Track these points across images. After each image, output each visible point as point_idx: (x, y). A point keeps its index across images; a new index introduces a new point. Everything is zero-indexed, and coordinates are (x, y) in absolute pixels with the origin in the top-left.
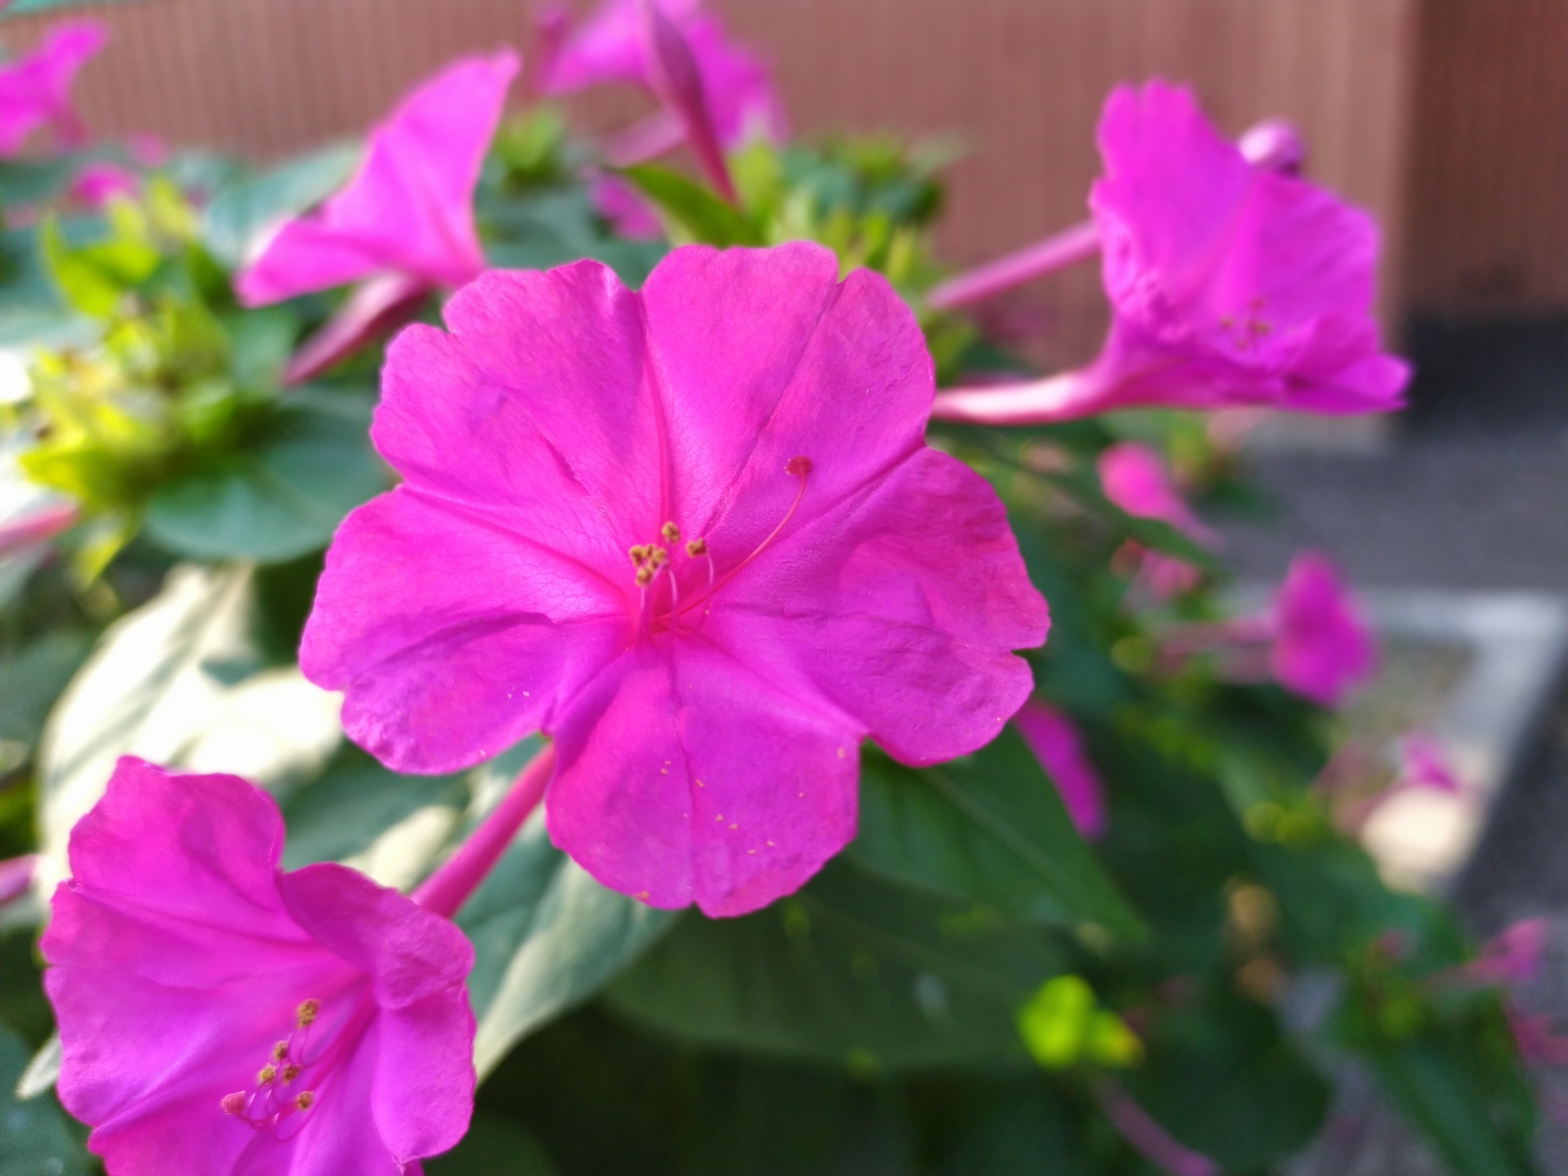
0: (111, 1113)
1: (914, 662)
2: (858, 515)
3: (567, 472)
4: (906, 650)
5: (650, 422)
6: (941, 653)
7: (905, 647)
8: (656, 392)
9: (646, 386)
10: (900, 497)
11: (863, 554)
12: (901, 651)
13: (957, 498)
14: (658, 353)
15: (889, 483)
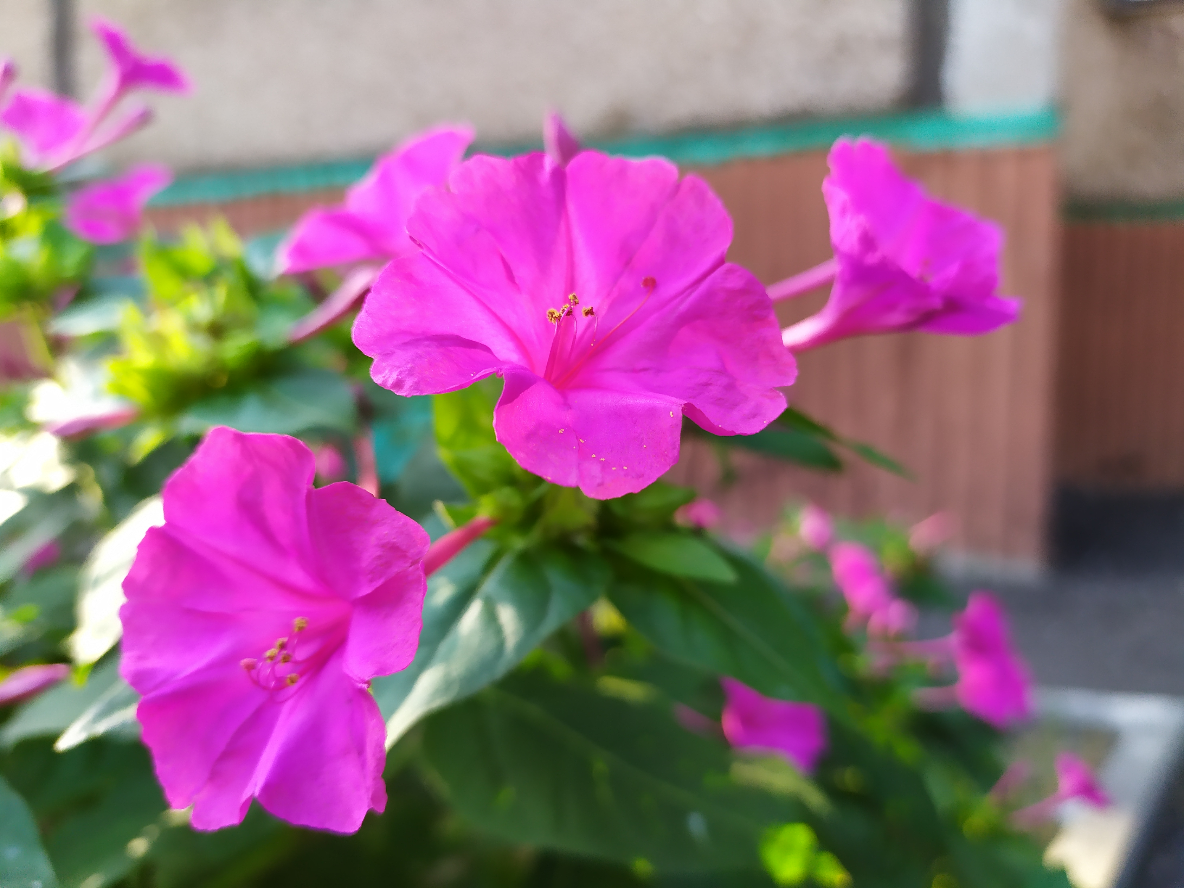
0: (156, 687)
1: (715, 391)
2: (684, 307)
3: (511, 277)
4: (710, 384)
5: (561, 248)
6: (731, 387)
7: (709, 382)
8: (569, 231)
9: (563, 227)
10: (710, 294)
11: (685, 333)
12: (707, 385)
13: (743, 291)
14: (571, 207)
15: (703, 287)
